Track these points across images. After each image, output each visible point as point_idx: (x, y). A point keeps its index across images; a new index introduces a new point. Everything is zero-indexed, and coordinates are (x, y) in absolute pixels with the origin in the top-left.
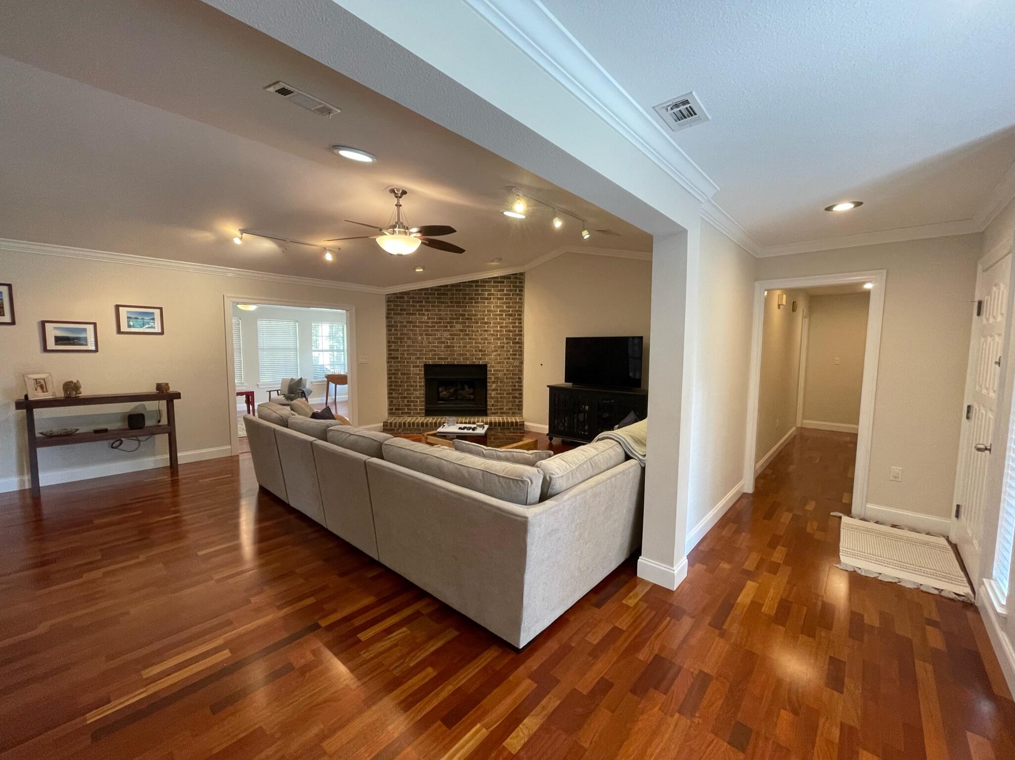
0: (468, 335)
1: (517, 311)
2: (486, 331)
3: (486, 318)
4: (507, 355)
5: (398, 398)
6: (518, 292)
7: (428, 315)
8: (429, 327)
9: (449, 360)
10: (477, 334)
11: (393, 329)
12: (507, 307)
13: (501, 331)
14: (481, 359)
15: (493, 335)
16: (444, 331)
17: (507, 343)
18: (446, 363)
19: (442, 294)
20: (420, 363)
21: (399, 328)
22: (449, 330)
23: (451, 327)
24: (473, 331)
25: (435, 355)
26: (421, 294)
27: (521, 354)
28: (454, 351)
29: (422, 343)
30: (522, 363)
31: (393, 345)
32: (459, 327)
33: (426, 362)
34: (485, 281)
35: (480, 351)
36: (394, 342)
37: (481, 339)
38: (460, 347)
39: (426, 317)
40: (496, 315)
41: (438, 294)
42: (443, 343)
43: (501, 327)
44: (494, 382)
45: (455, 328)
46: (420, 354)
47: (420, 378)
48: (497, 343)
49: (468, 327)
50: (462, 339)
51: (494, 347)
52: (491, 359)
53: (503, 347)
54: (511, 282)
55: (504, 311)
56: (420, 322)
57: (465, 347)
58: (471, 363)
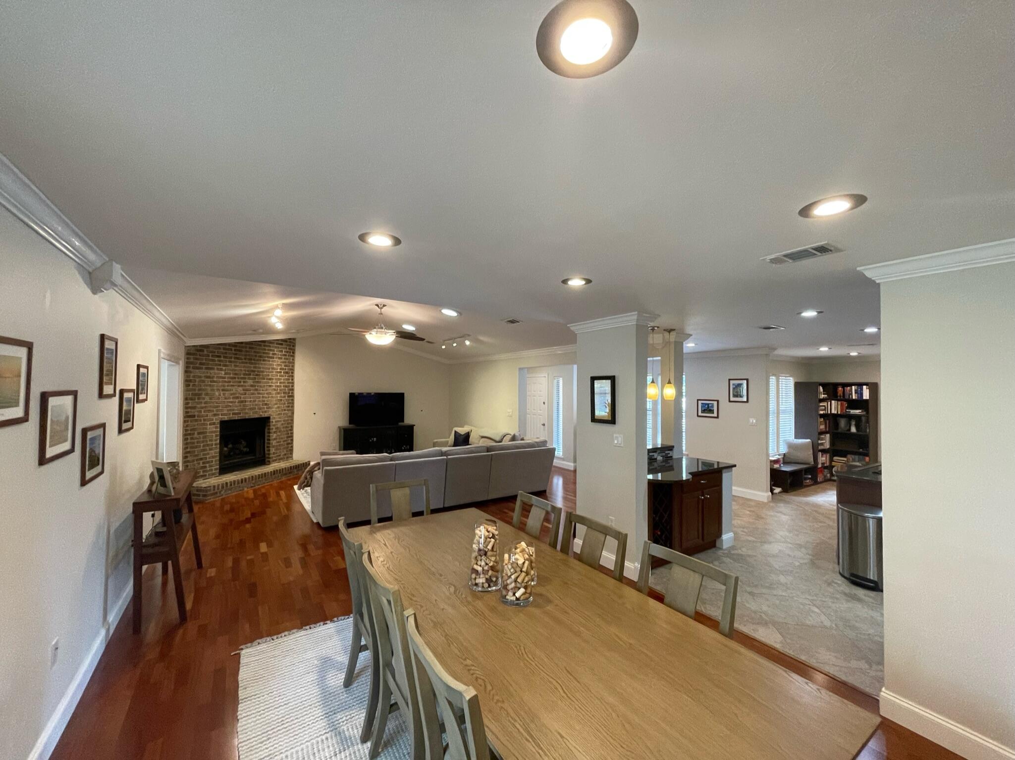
0: (257, 390)
1: (291, 369)
2: (270, 386)
3: (270, 374)
4: (283, 407)
5: (193, 461)
6: (291, 354)
7: (225, 370)
8: (225, 382)
9: (241, 415)
10: (264, 389)
11: (191, 384)
12: (284, 366)
13: (280, 386)
14: (266, 412)
15: (275, 390)
16: (239, 386)
17: (283, 397)
18: (239, 418)
19: (238, 350)
20: (216, 420)
21: (197, 383)
22: (242, 386)
23: (244, 382)
24: (260, 387)
25: (230, 410)
26: (220, 348)
27: (293, 407)
28: (246, 406)
29: (219, 398)
30: (293, 413)
31: (190, 401)
32: (250, 382)
33: (221, 418)
34: (270, 342)
35: (266, 404)
36: (191, 399)
37: (267, 394)
38: (250, 401)
39: (223, 372)
40: (277, 372)
41: (235, 350)
42: (237, 398)
43: (280, 383)
44: (275, 432)
45: (247, 383)
46: (217, 411)
47: (216, 436)
48: (277, 397)
49: (257, 382)
50: (253, 394)
51: (276, 400)
52: (273, 411)
53: (281, 400)
54: (288, 345)
55: (283, 369)
56: (218, 377)
57: (254, 401)
58: (259, 416)
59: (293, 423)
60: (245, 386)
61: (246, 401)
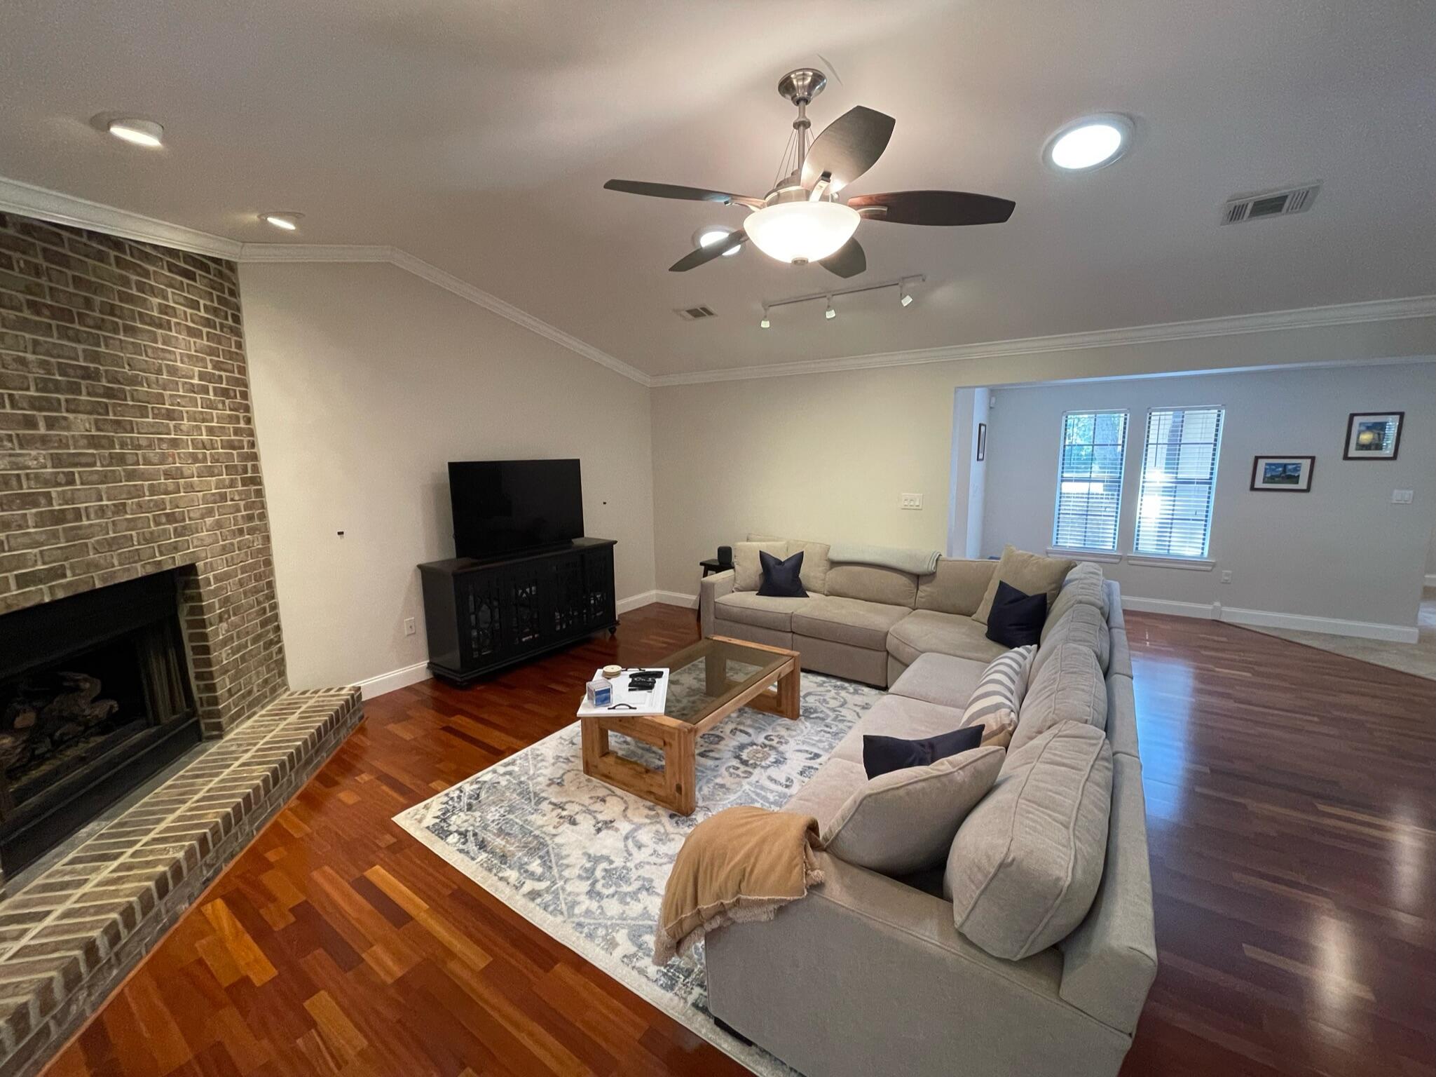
0: (121, 460)
2: (174, 443)
3: (166, 395)
4: (235, 521)
10: (150, 454)
12: (213, 364)
13: (211, 444)
14: (175, 548)
15: (195, 459)
17: (231, 484)
18: (61, 595)
24: (135, 445)
27: (263, 516)
30: (267, 539)
32: (82, 424)
35: (171, 518)
37: (166, 474)
38: (101, 511)
40: (193, 388)
45: (68, 428)
48: (207, 486)
49: (117, 425)
50: (104, 478)
51: (204, 500)
52: (201, 541)
53: (223, 497)
54: (212, 285)
55: (207, 377)
57: (119, 510)
58: (150, 570)
59: (272, 573)
60: (62, 443)
61: (77, 515)
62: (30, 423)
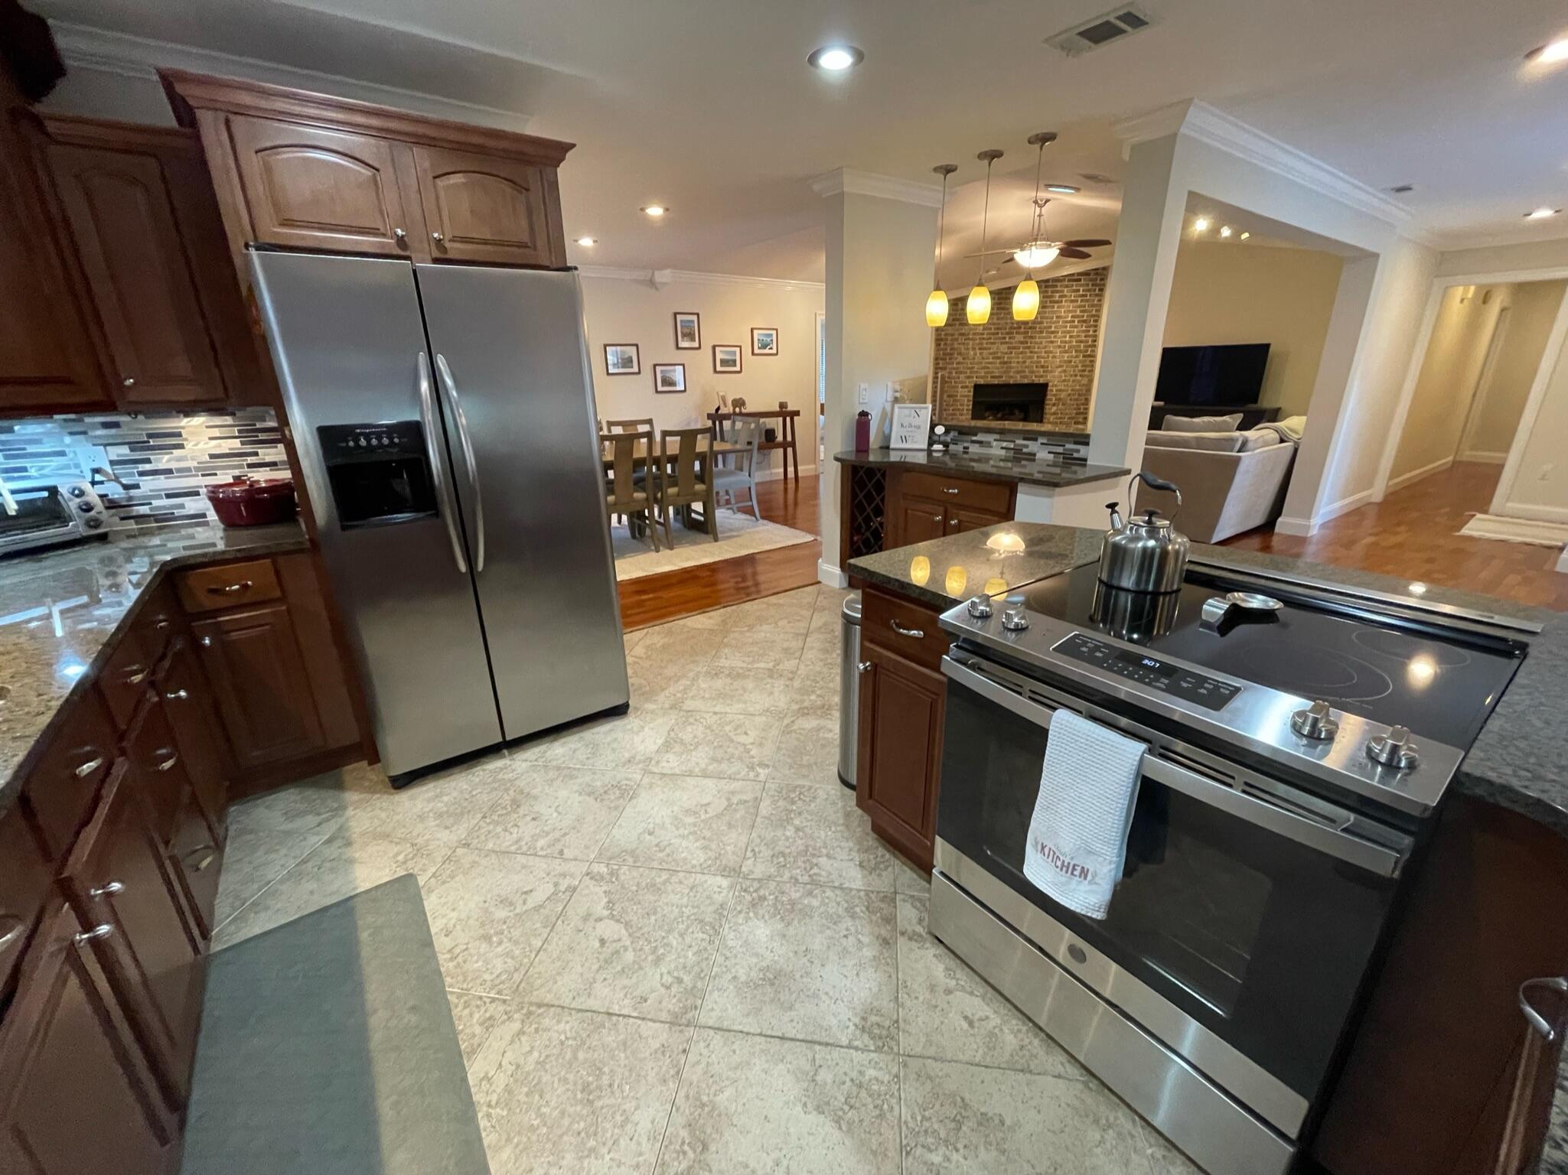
0: (1029, 348)
1: (1094, 316)
2: (1052, 342)
3: (1053, 326)
4: (1074, 371)
6: (1097, 292)
8: (984, 339)
9: (1004, 379)
10: (1040, 346)
11: (943, 343)
12: (1081, 312)
13: (1070, 342)
14: (1042, 376)
15: (1060, 347)
16: (1002, 343)
17: (1077, 357)
18: (1000, 383)
19: (1003, 298)
20: (970, 383)
21: (949, 342)
22: (1007, 343)
23: (1010, 338)
24: (1036, 343)
25: (988, 373)
27: (1091, 371)
28: (1011, 368)
29: (974, 359)
30: (1091, 380)
31: (941, 362)
32: (1019, 338)
33: (976, 381)
34: (1057, 280)
35: (1042, 367)
36: (942, 359)
37: (1045, 352)
38: (1018, 362)
40: (1067, 322)
41: (999, 299)
42: (999, 358)
43: (1071, 337)
44: (1054, 405)
45: (1014, 339)
46: (971, 372)
47: (968, 401)
48: (1063, 357)
49: (1031, 337)
50: (1022, 353)
51: (1060, 362)
52: (1054, 377)
53: (1071, 362)
54: (1091, 280)
55: (1077, 316)
56: (974, 334)
57: (1024, 362)
58: (1030, 382)
60: (1012, 343)
61: (1011, 363)
62: (1005, 338)
